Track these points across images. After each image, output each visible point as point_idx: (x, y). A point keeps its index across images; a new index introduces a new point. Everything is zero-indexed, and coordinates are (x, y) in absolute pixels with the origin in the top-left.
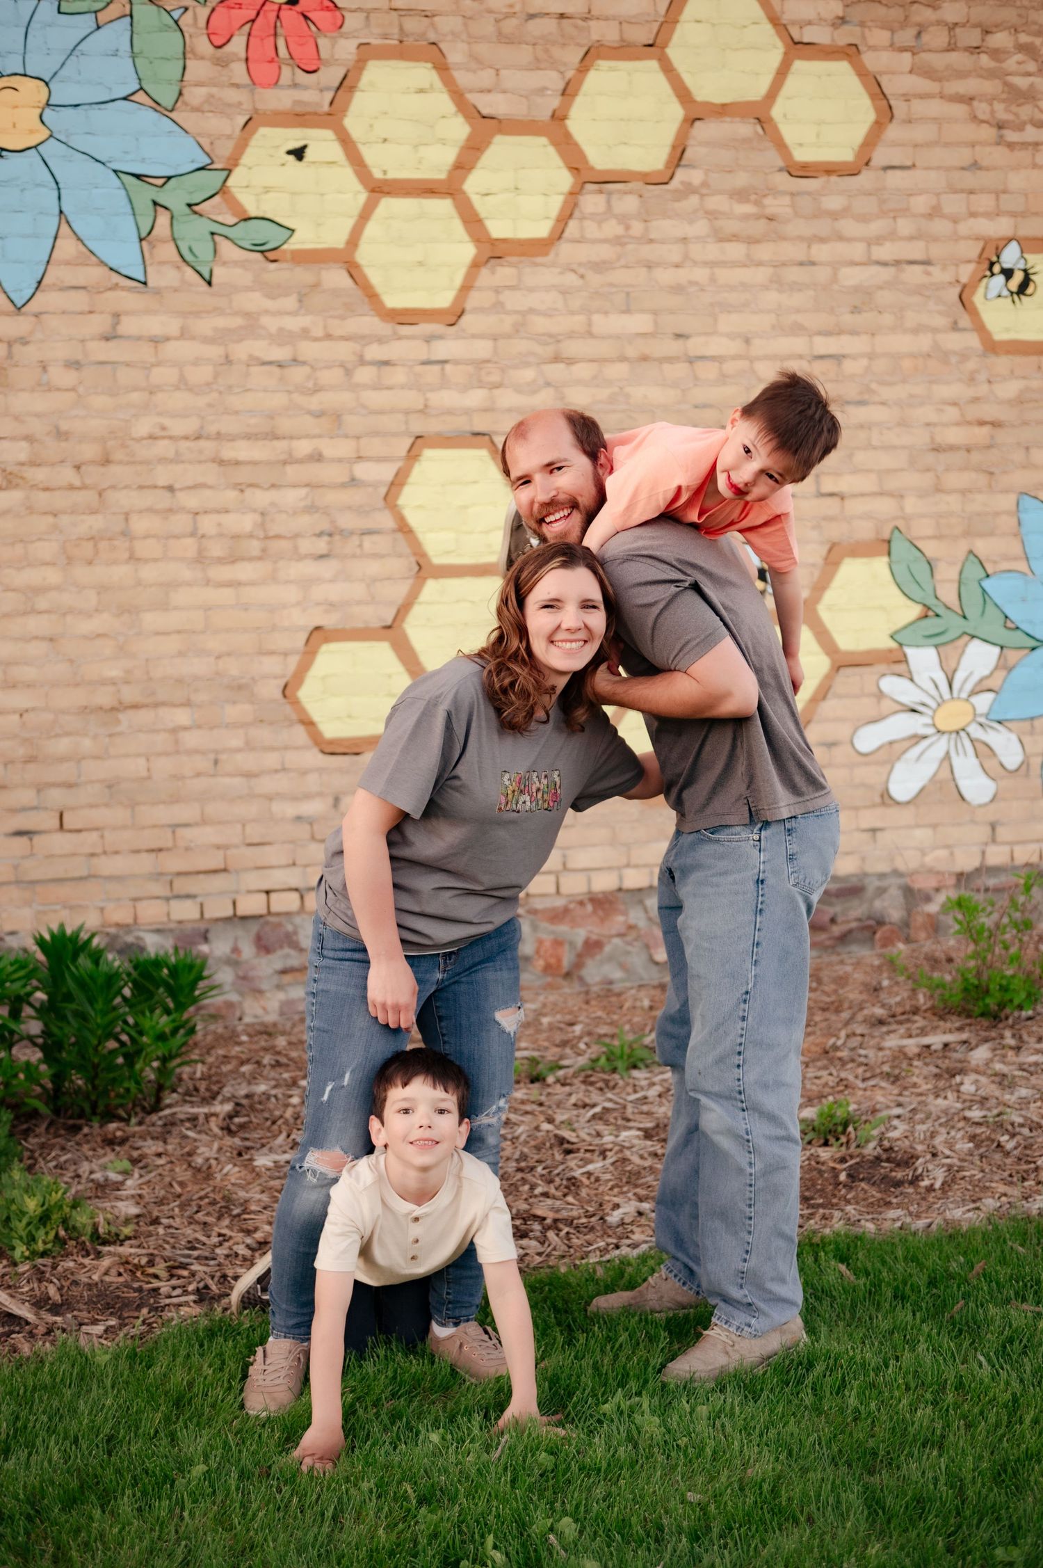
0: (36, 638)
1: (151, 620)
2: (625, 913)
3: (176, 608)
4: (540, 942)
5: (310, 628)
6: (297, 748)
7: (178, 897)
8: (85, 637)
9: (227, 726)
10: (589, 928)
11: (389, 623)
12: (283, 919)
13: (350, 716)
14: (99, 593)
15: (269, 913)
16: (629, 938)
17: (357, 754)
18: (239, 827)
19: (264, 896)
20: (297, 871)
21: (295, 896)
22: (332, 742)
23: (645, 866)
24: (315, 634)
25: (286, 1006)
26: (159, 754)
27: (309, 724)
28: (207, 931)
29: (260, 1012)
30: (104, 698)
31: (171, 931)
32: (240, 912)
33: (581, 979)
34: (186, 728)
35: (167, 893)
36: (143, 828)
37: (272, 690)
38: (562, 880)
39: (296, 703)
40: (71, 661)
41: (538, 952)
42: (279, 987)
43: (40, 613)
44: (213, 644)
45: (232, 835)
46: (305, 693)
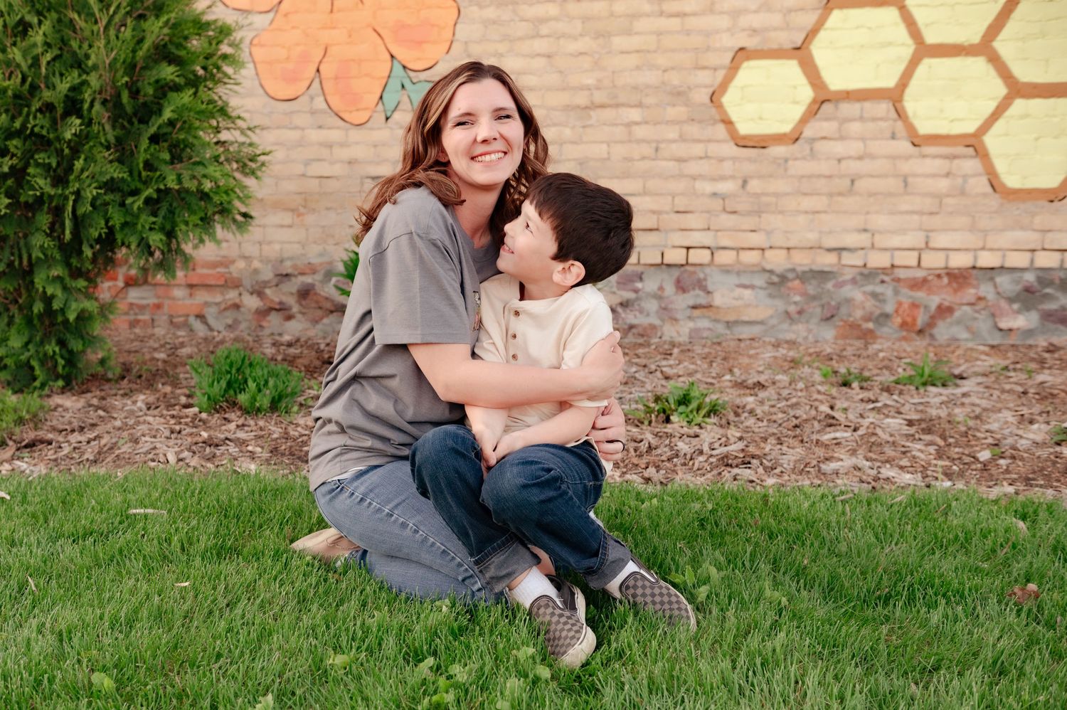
0: (538, 55)
1: (619, 42)
2: (977, 287)
3: (636, 33)
4: (900, 304)
5: (736, 49)
6: (718, 141)
8: (572, 55)
9: (667, 122)
10: (943, 296)
11: (799, 44)
12: (698, 269)
13: (761, 118)
14: (583, 23)
15: (687, 263)
16: (977, 308)
17: (764, 147)
18: (670, 198)
19: (685, 251)
20: (711, 234)
21: (708, 252)
22: (745, 138)
23: (999, 250)
24: (740, 53)
25: (694, 334)
26: (616, 142)
27: (728, 123)
28: (642, 273)
29: (674, 334)
30: (582, 99)
32: (665, 262)
33: (932, 336)
34: (637, 123)
37: (702, 96)
38: (924, 256)
39: (720, 107)
40: (561, 72)
41: (897, 311)
42: (690, 318)
43: (542, 37)
44: (661, 60)
45: (664, 204)
46: (728, 100)
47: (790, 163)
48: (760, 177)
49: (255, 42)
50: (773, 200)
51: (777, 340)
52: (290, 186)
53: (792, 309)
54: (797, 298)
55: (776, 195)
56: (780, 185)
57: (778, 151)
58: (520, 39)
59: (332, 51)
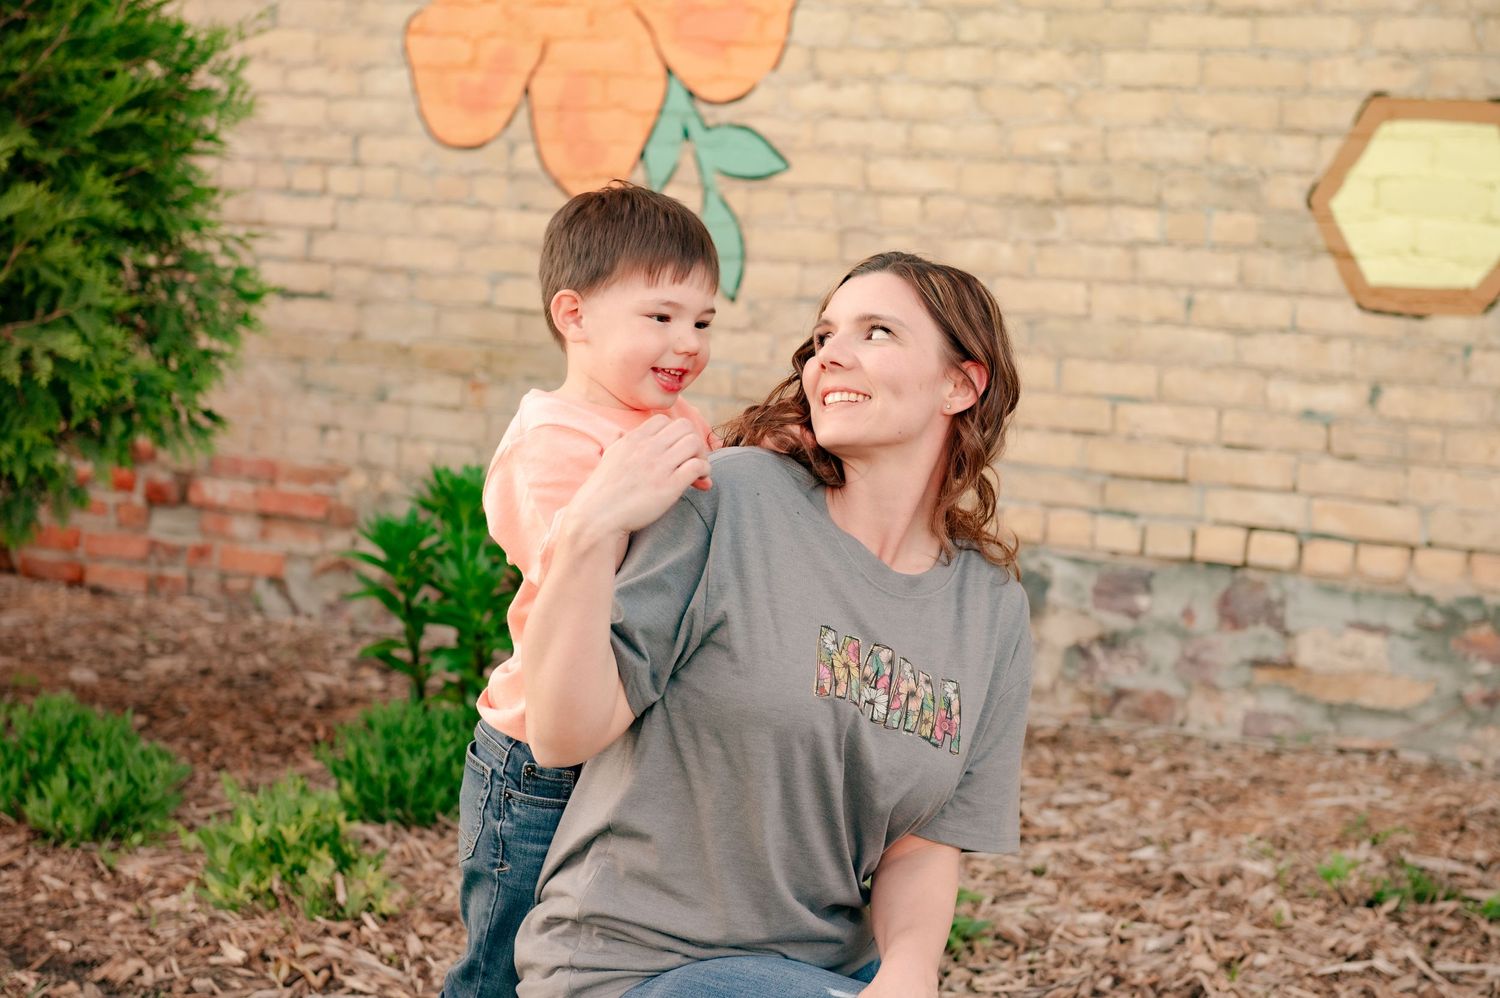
0: (955, 83)
1: (1120, 65)
3: (1158, 48)
5: (1367, 94)
6: (1320, 296)
7: (1109, 512)
9: (1214, 247)
12: (1266, 578)
13: (1415, 251)
14: (1048, 19)
15: (1247, 563)
17: (1419, 317)
18: (1212, 414)
19: (1240, 535)
20: (1297, 502)
21: (1291, 542)
22: (1378, 291)
24: (1375, 105)
25: (1255, 722)
26: (1105, 281)
27: (1343, 256)
28: (1152, 575)
29: (1211, 721)
30: (1036, 183)
31: (1098, 564)
34: (1149, 244)
35: (1095, 503)
36: (1072, 395)
37: (1289, 193)
39: (1327, 220)
42: (1249, 687)
43: (964, 44)
44: (1207, 109)
45: (1200, 425)
46: (1345, 205)
47: (1477, 356)
48: (1411, 383)
49: (416, 24)
50: (1436, 437)
51: (1434, 758)
52: (460, 326)
53: (1473, 690)
54: (1484, 668)
55: (1443, 426)
56: (1451, 405)
57: (1451, 327)
58: (919, 47)
59: (557, 50)
